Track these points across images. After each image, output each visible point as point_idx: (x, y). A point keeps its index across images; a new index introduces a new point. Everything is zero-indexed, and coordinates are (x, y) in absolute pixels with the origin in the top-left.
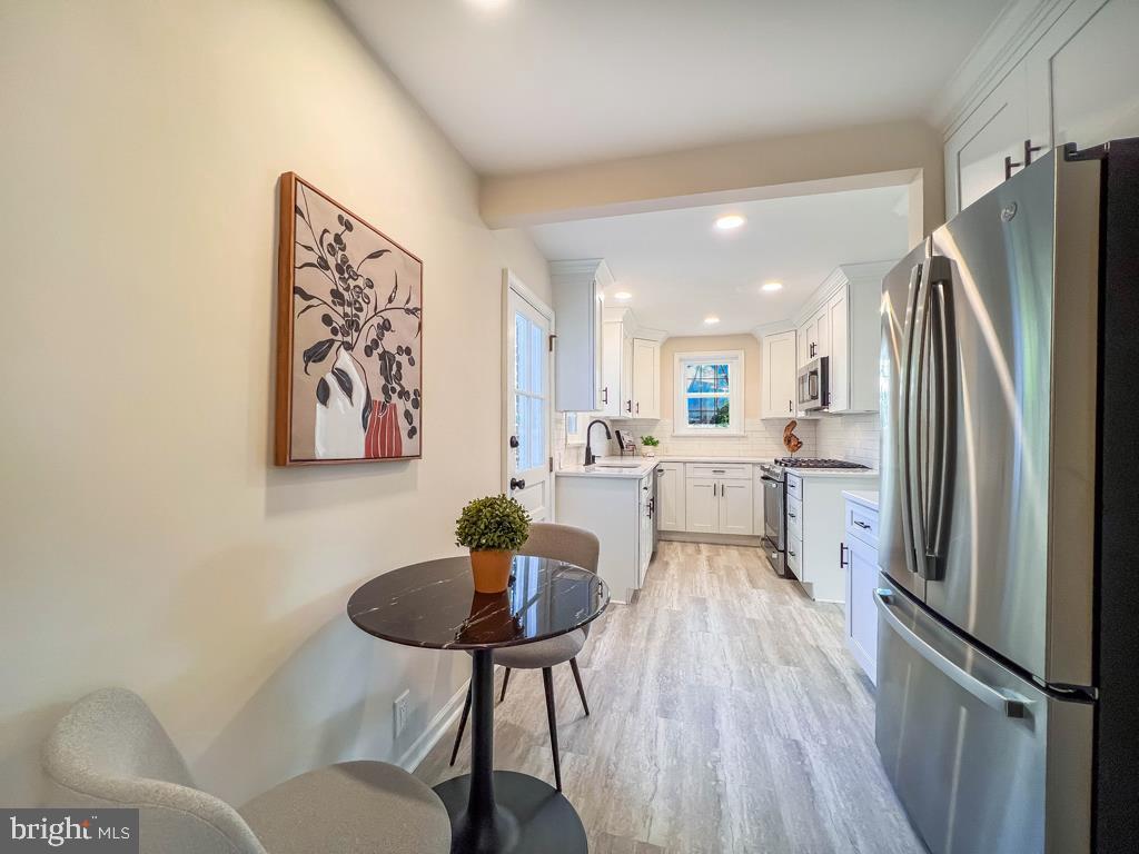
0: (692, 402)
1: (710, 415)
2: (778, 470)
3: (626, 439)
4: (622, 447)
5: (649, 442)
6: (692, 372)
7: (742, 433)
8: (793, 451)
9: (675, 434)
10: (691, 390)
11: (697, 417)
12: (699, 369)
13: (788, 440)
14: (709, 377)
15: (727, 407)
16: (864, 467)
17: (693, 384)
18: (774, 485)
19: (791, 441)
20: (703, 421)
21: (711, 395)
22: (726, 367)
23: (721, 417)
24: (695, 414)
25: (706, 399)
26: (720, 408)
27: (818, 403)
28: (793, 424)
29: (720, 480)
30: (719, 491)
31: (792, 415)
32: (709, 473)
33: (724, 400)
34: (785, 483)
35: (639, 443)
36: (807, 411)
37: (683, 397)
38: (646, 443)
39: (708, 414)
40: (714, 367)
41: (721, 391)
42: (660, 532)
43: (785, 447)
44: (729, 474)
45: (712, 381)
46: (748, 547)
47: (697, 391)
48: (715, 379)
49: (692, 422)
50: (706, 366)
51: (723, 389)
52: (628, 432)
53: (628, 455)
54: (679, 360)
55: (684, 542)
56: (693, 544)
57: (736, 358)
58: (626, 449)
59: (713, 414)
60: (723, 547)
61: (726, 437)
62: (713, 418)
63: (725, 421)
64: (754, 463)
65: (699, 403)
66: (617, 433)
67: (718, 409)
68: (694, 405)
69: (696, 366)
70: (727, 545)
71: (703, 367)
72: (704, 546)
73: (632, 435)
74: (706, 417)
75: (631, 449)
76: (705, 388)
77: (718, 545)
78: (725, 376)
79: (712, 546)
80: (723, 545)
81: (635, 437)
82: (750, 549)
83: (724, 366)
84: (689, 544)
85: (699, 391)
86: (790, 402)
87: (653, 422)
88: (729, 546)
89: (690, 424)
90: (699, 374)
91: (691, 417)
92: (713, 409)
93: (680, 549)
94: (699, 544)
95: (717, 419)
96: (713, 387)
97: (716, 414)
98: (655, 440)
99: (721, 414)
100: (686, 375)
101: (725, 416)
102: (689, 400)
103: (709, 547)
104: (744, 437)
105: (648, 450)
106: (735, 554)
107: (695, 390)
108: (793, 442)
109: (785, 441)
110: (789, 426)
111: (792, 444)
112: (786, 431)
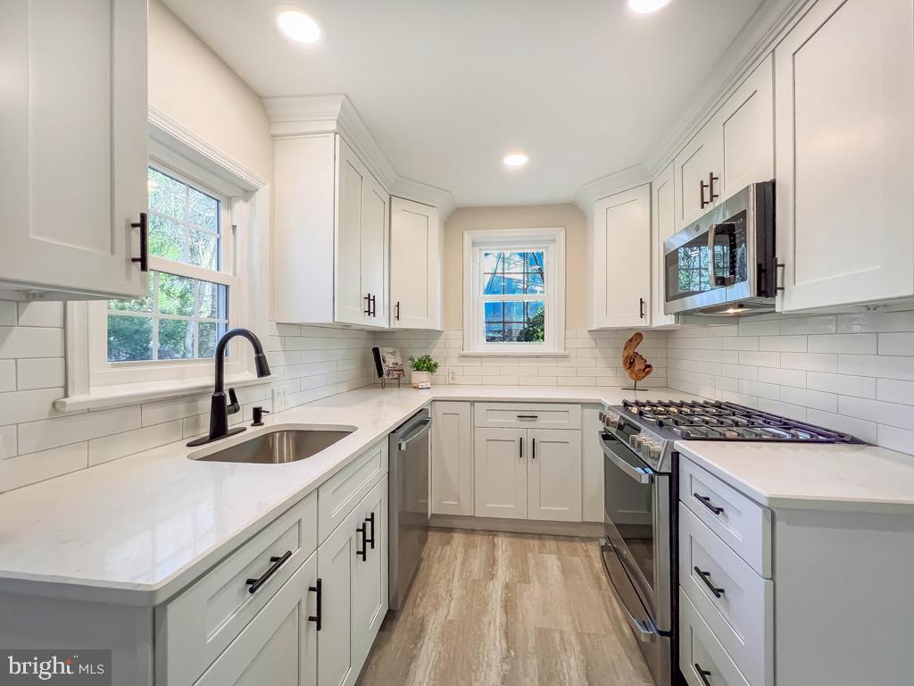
0: (491, 308)
1: (517, 328)
2: (651, 439)
3: (390, 361)
4: (380, 373)
5: (426, 365)
6: (490, 264)
7: (562, 352)
8: (638, 378)
9: (465, 352)
10: (490, 290)
11: (497, 331)
12: (502, 258)
13: (630, 362)
14: (516, 271)
15: (542, 316)
16: (854, 441)
17: (492, 281)
18: (645, 480)
19: (636, 366)
20: (506, 336)
21: (517, 298)
22: (541, 255)
23: (532, 332)
25: (511, 304)
26: (531, 317)
27: (744, 290)
28: (638, 337)
29: (529, 431)
30: (528, 449)
31: (643, 323)
32: (512, 419)
33: (537, 305)
34: (674, 478)
35: (407, 366)
36: (677, 314)
37: (478, 300)
38: (418, 368)
39: (514, 327)
40: (523, 255)
41: (533, 291)
42: (427, 528)
43: (627, 373)
44: (544, 420)
45: (520, 277)
46: (574, 541)
47: (498, 292)
48: (524, 273)
49: (491, 339)
50: (512, 254)
51: (537, 288)
52: (390, 350)
53: (391, 385)
54: (471, 244)
55: (472, 533)
56: (486, 538)
57: (554, 241)
58: (385, 376)
59: (521, 327)
60: (535, 543)
61: (538, 357)
62: (521, 333)
63: (538, 337)
64: (584, 404)
65: (502, 309)
66: (376, 351)
67: (529, 319)
68: (495, 313)
69: (496, 253)
70: (540, 536)
71: (507, 255)
72: (502, 542)
73: (398, 353)
74: (510, 331)
75: (396, 376)
76: (510, 288)
77: (526, 538)
78: (539, 269)
79: (517, 541)
80: (533, 538)
81: (402, 357)
82: (579, 546)
83: (538, 254)
84: (478, 539)
85: (502, 292)
86: (641, 302)
87: (431, 335)
88: (544, 539)
89: (487, 340)
90: (502, 267)
91: (488, 331)
92: (522, 320)
93: (459, 560)
94: (496, 535)
95: (527, 333)
96: (521, 286)
97: (526, 326)
98: (433, 362)
99: (532, 327)
100: (481, 267)
101: (539, 330)
102: (487, 305)
103: (510, 544)
104: (564, 356)
105: (421, 377)
106: (556, 569)
107: (495, 290)
108: (638, 366)
109: (625, 363)
110: (631, 340)
111: (637, 369)
112: (627, 349)
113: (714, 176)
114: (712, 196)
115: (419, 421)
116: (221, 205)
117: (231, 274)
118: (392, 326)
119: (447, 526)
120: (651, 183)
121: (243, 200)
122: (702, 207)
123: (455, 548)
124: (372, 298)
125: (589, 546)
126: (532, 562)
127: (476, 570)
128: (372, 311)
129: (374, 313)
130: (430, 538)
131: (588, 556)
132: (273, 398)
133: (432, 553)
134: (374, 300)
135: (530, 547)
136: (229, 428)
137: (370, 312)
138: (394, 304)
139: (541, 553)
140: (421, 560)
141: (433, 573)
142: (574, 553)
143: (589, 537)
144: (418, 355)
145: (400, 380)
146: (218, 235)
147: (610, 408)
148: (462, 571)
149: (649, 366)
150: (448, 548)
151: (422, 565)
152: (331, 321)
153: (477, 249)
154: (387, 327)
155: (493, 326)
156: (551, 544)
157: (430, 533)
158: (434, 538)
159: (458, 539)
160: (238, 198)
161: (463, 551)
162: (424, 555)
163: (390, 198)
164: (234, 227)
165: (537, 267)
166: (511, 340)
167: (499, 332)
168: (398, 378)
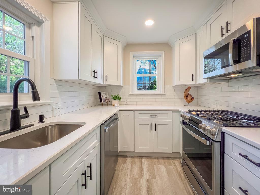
0: (139, 79)
1: (148, 85)
3: (104, 96)
4: (101, 101)
5: (117, 98)
6: (139, 64)
7: (163, 93)
8: (189, 102)
9: (131, 93)
10: (139, 72)
11: (142, 87)
12: (143, 62)
13: (187, 97)
14: (147, 66)
15: (155, 81)
17: (139, 69)
19: (188, 98)
20: (144, 88)
21: (148, 75)
22: (155, 61)
23: (152, 87)
24: (140, 85)
25: (145, 77)
26: (152, 82)
28: (189, 88)
29: (153, 121)
30: (153, 127)
31: (193, 83)
32: (148, 117)
33: (154, 78)
34: (222, 143)
35: (111, 98)
36: (208, 79)
37: (134, 76)
38: (114, 99)
39: (147, 85)
42: (117, 156)
43: (185, 100)
44: (159, 117)
46: (169, 159)
47: (141, 73)
48: (150, 67)
49: (139, 89)
50: (146, 61)
51: (154, 72)
52: (105, 93)
53: (105, 105)
54: (133, 57)
55: (134, 158)
56: (139, 159)
57: (160, 56)
58: (103, 102)
59: (149, 85)
60: (156, 161)
61: (155, 95)
62: (149, 87)
63: (154, 88)
64: (173, 111)
65: (143, 79)
66: (99, 93)
67: (151, 82)
68: (140, 80)
69: (141, 60)
70: (157, 158)
71: (144, 61)
72: (145, 161)
73: (107, 94)
74: (145, 86)
75: (106, 102)
76: (145, 72)
77: (153, 159)
78: (155, 66)
79: (150, 160)
80: (155, 159)
81: (109, 95)
82: (171, 161)
83: (154, 61)
84: (136, 160)
85: (142, 73)
86: (193, 75)
87: (119, 87)
88: (159, 159)
89: (138, 89)
90: (142, 65)
91: (138, 86)
92: (149, 82)
93: (129, 170)
94: (142, 158)
95: (151, 87)
96: (149, 71)
97: (150, 84)
98: (120, 97)
99: (152, 85)
100: (136, 65)
101: (155, 86)
102: (138, 77)
103: (148, 161)
104: (165, 95)
105: (115, 102)
106: (165, 172)
107: (141, 72)
108: (189, 98)
109: (185, 97)
110: (187, 89)
111: (189, 99)
112: (186, 92)
113: (228, 23)
114: (227, 31)
115: (114, 118)
116: (25, 26)
117: (31, 57)
118: (105, 84)
119: (125, 156)
120: (196, 34)
121: (37, 26)
122: (222, 36)
123: (128, 164)
124: (96, 72)
125: (175, 161)
126: (156, 169)
127: (136, 174)
128: (96, 76)
129: (97, 77)
130: (118, 160)
131: (175, 165)
132: (53, 110)
133: (119, 166)
134: (97, 73)
135: (154, 163)
136: (21, 126)
137: (95, 77)
138: (105, 75)
139: (159, 165)
140: (115, 170)
141: (119, 176)
142: (170, 164)
143: (174, 158)
144: (114, 94)
145: (108, 103)
146: (24, 40)
147: (184, 113)
148: (130, 174)
149: (193, 98)
150: (125, 164)
151: (115, 173)
152: (77, 79)
153: (135, 58)
154: (103, 83)
155: (140, 84)
156: (162, 161)
157: (118, 158)
158: (120, 160)
159: (129, 160)
160: (34, 24)
161: (131, 165)
162: (117, 168)
163: (104, 37)
164: (33, 37)
165: (154, 65)
166: (146, 89)
167: (142, 86)
168: (107, 103)
